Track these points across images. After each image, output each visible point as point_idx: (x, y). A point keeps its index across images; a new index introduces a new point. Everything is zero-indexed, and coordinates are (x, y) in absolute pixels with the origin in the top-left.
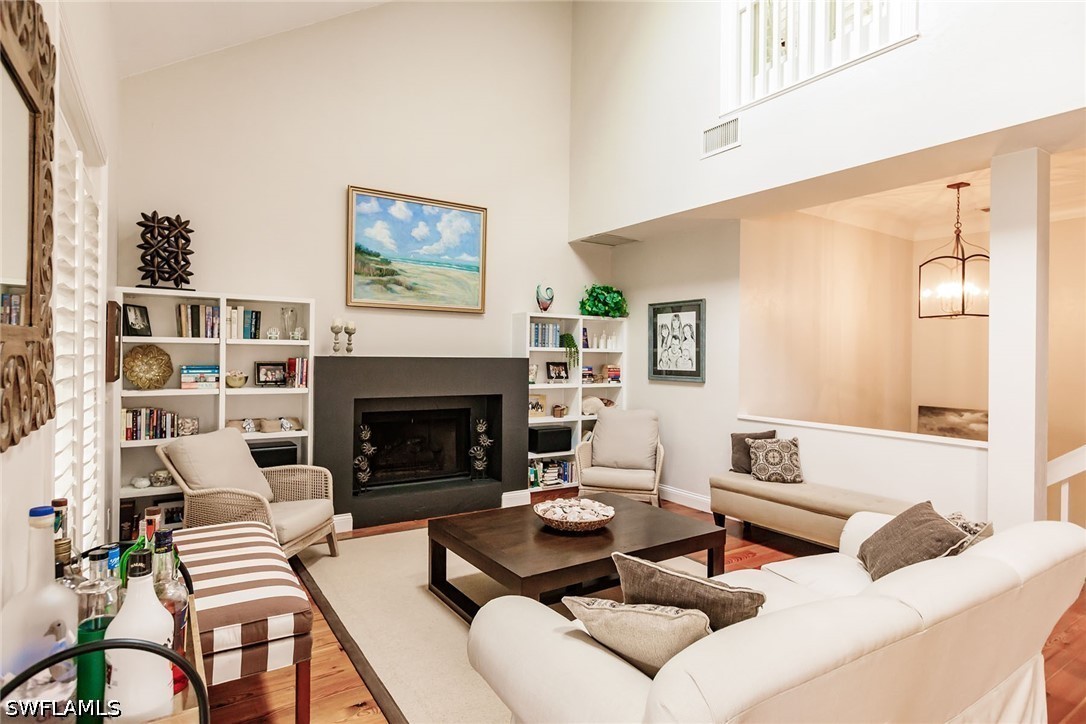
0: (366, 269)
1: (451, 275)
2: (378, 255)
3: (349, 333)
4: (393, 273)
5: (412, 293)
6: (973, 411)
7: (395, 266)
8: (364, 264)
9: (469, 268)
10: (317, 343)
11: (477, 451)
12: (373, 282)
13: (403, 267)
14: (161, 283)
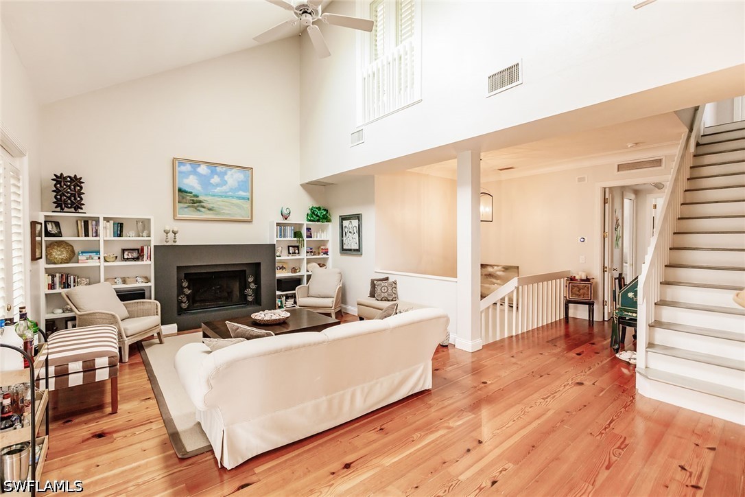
0: (184, 200)
1: (233, 202)
2: (191, 193)
3: (175, 233)
4: (200, 202)
5: (211, 212)
6: (498, 266)
7: (201, 198)
8: (183, 198)
9: (243, 198)
10: (156, 239)
11: (249, 291)
12: (189, 207)
13: (205, 198)
14: (66, 209)
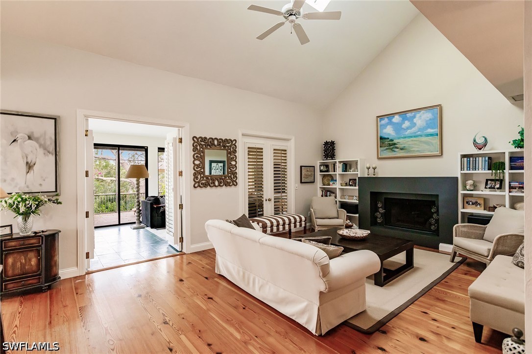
0: (384, 145)
1: (422, 140)
2: (388, 139)
3: (374, 169)
4: (395, 144)
5: (403, 151)
7: (395, 141)
8: (383, 143)
9: (432, 135)
10: (361, 172)
12: (387, 149)
13: (398, 141)
